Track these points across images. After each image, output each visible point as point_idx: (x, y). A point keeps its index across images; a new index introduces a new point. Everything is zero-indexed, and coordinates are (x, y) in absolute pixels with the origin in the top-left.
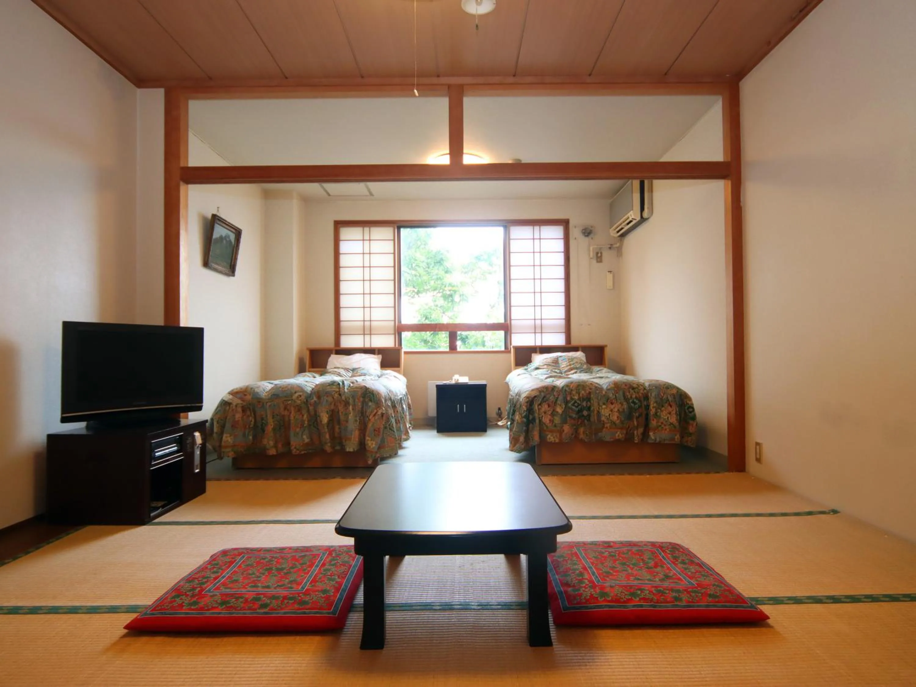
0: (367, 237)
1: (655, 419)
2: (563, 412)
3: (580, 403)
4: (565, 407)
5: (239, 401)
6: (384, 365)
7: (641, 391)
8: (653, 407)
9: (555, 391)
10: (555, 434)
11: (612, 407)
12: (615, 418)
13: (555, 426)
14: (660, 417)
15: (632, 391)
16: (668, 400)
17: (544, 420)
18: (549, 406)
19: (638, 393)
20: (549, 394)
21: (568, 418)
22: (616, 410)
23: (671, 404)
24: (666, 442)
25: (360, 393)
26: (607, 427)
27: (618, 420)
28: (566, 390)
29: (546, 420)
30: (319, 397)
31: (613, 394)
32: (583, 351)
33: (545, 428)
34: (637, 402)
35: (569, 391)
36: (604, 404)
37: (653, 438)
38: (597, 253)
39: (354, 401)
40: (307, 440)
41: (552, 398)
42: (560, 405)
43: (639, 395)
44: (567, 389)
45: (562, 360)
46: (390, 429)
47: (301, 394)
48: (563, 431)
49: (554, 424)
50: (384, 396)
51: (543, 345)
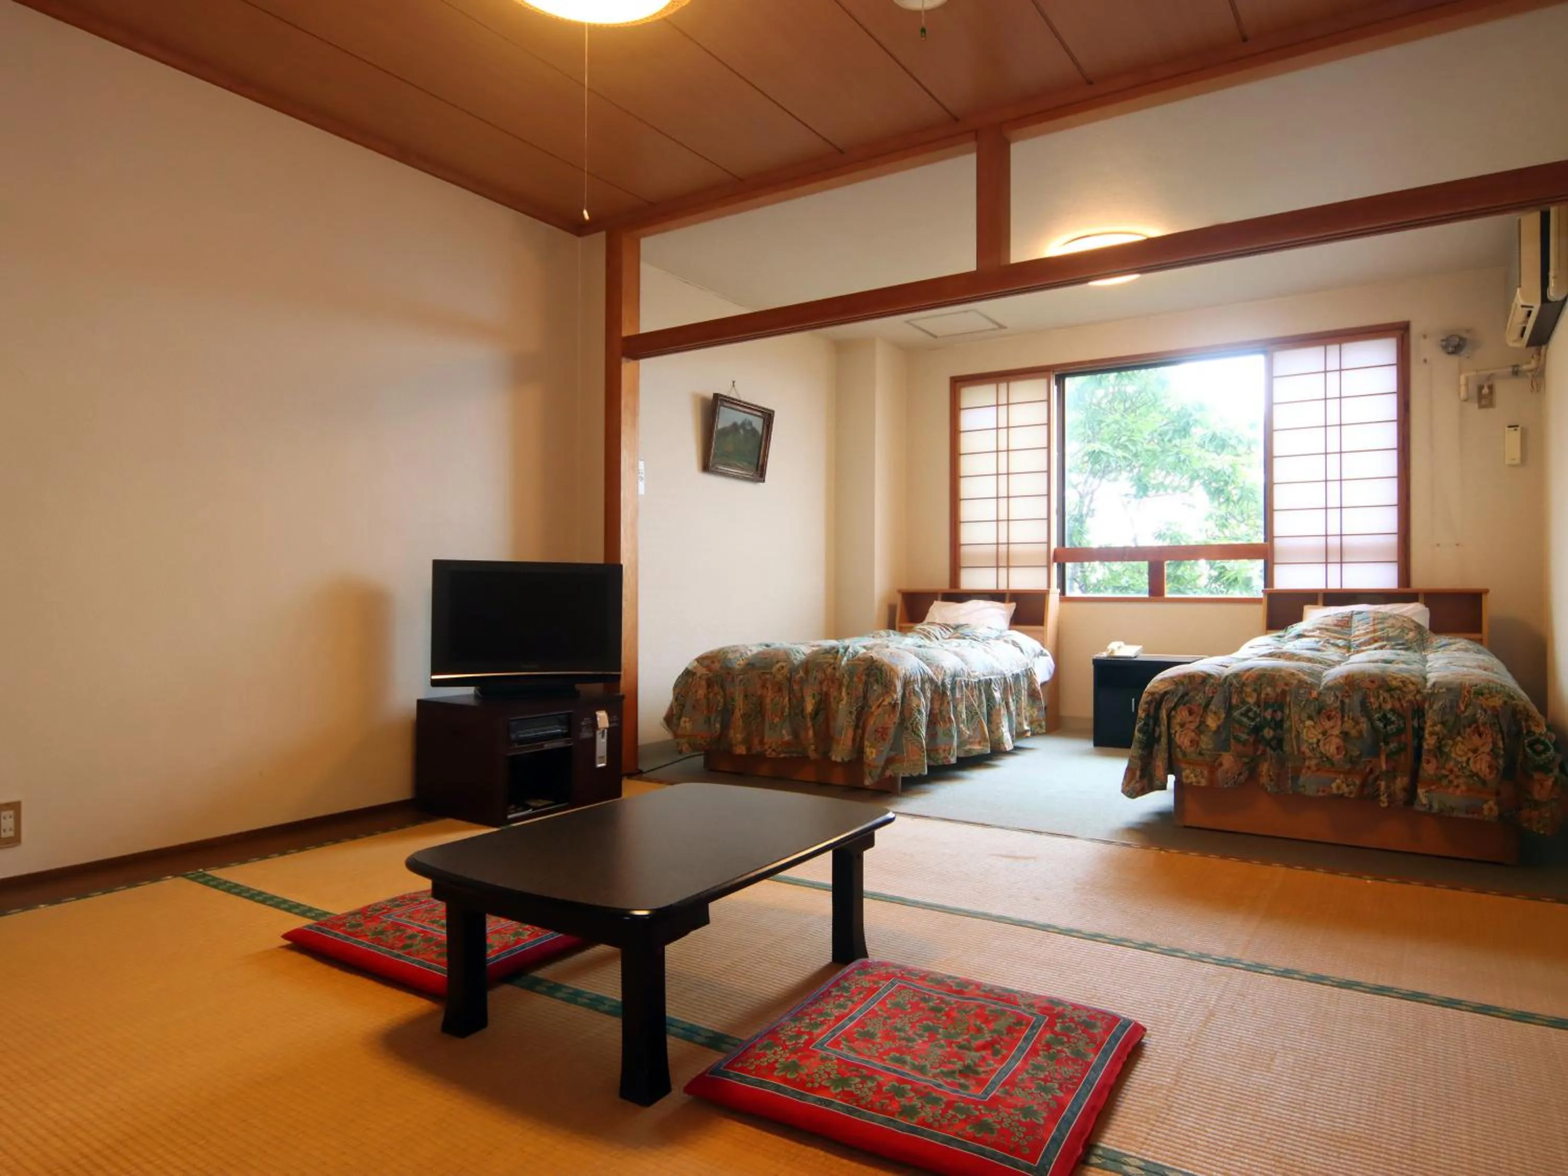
0: (1003, 400)
1: (1434, 761)
2: (1219, 727)
3: (1258, 712)
4: (1226, 717)
5: (704, 671)
6: (1017, 621)
7: (1410, 697)
8: (1431, 734)
9: (1208, 685)
10: (1198, 771)
11: (1328, 724)
12: (1332, 749)
13: (1200, 754)
14: (1448, 757)
15: (1383, 694)
16: (1476, 721)
17: (1178, 739)
18: (1191, 712)
19: (1399, 700)
20: (1196, 689)
21: (1232, 740)
22: (1336, 732)
23: (1481, 729)
24: (1454, 815)
25: (861, 668)
26: (1309, 768)
27: (1338, 754)
28: (1231, 684)
29: (1183, 739)
30: (807, 672)
31: (1337, 697)
32: (1426, 605)
33: (1180, 756)
34: (1393, 718)
35: (1237, 685)
36: (1310, 718)
37: (1424, 801)
38: (1481, 388)
39: (851, 680)
40: (787, 738)
41: (1200, 699)
42: (1215, 713)
43: (1402, 706)
44: (1235, 682)
45: (1359, 621)
46: (913, 731)
47: (784, 664)
48: (1221, 765)
49: (1199, 748)
50: (901, 675)
51: (1344, 587)
